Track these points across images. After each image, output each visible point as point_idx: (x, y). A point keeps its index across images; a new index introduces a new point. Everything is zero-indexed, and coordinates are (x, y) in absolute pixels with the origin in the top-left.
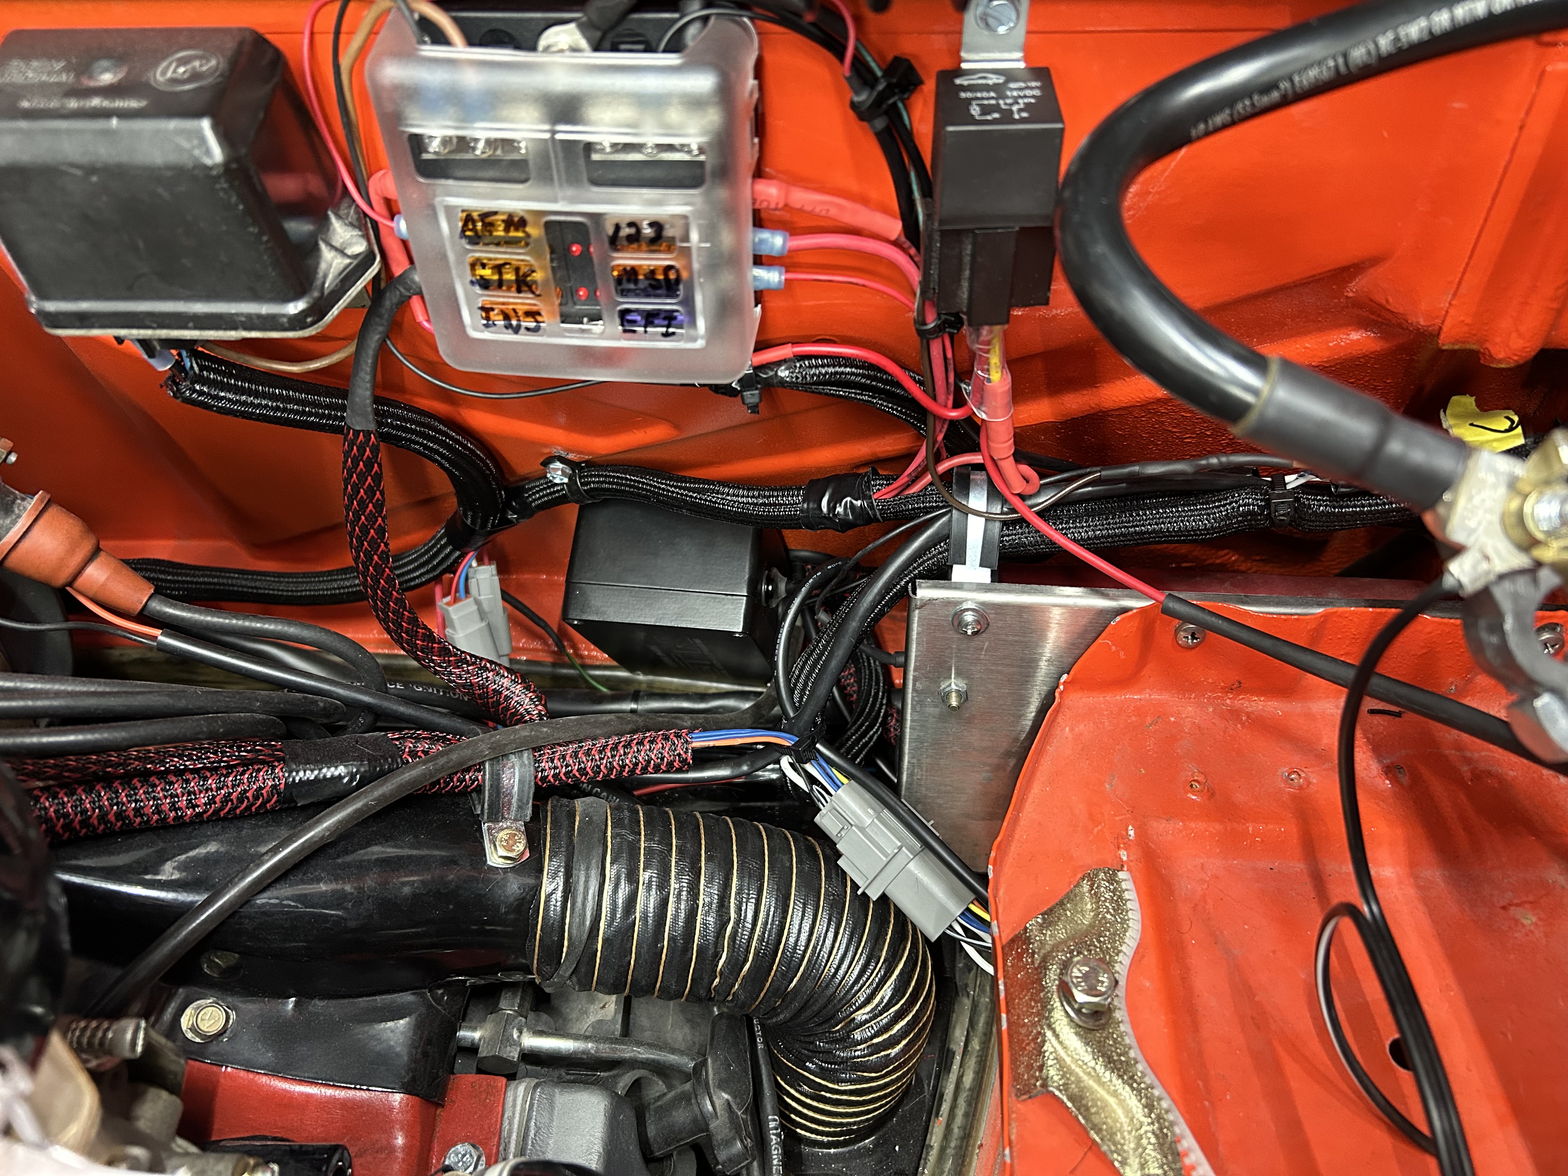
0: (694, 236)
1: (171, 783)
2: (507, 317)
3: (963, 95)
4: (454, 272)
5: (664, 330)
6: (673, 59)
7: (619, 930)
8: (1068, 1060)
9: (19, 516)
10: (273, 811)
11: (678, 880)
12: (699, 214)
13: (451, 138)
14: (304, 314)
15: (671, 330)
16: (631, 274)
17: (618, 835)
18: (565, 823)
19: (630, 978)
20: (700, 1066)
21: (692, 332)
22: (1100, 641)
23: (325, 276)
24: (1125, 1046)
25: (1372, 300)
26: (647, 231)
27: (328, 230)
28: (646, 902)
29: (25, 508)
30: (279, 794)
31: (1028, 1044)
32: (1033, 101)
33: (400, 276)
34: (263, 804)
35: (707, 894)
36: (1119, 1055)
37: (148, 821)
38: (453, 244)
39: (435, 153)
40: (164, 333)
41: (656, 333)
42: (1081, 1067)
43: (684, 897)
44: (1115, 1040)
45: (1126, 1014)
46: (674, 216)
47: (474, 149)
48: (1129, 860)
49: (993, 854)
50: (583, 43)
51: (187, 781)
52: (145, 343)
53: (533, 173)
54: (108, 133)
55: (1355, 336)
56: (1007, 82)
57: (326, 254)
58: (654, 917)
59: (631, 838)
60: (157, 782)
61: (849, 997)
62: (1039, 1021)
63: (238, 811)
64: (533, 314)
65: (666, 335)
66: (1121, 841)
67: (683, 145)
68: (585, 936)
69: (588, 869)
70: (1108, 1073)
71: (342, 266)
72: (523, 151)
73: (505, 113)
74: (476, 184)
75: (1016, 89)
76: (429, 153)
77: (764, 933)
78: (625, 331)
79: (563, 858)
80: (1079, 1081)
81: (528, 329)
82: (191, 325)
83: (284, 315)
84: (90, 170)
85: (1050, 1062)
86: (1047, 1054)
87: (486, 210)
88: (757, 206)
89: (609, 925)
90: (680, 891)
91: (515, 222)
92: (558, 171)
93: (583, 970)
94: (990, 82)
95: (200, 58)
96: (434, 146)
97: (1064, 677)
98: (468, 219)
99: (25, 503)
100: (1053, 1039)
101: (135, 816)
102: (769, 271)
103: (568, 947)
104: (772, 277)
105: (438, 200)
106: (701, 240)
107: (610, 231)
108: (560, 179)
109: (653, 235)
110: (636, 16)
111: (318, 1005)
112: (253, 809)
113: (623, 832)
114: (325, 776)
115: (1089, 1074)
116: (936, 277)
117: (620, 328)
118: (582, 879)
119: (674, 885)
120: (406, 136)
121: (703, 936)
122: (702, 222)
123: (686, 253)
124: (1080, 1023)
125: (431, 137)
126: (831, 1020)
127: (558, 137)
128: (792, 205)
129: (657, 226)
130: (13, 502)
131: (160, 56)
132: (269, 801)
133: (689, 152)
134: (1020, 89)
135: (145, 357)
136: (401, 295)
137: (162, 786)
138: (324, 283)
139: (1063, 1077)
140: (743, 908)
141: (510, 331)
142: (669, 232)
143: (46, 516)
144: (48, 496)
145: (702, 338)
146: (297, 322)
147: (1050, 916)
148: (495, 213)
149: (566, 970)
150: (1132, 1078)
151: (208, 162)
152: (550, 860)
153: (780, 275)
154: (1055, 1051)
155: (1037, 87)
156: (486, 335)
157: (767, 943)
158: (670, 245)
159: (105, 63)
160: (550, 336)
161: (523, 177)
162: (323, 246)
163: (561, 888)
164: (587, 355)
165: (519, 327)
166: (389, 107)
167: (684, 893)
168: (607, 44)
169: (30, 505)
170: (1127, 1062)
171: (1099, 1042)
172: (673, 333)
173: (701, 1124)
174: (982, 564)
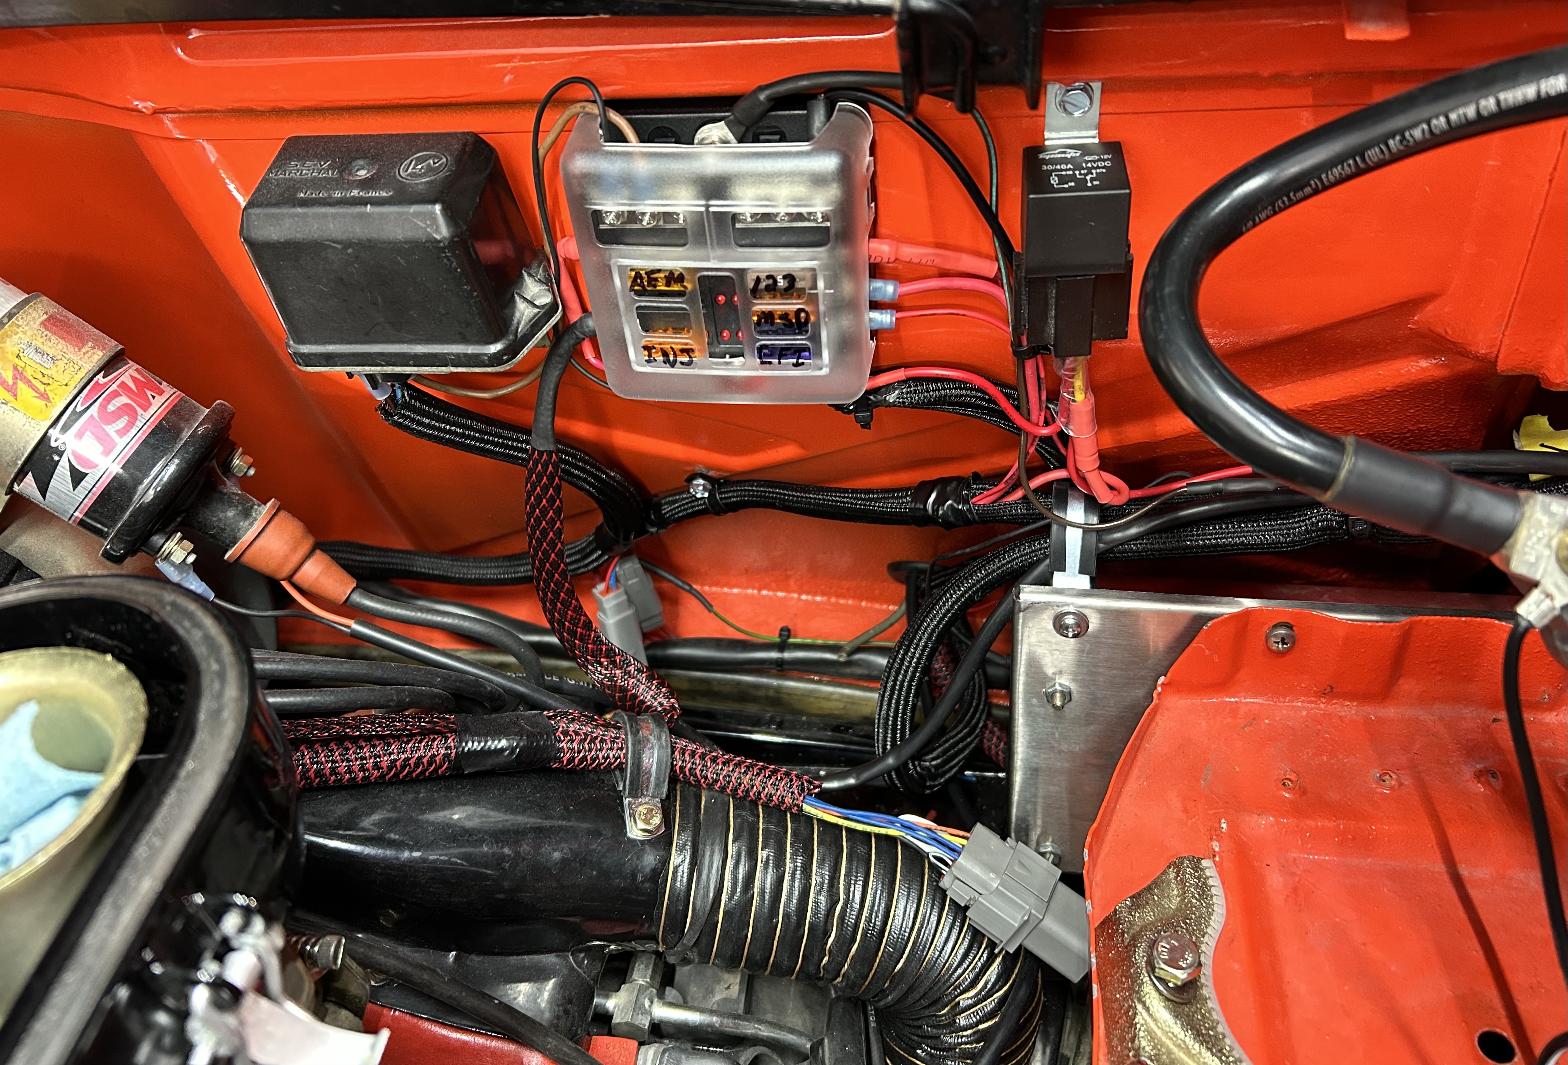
0: (821, 284)
1: (361, 748)
2: (665, 354)
3: (1045, 167)
4: (623, 319)
5: (795, 361)
6: (804, 147)
7: (738, 903)
8: (1159, 1033)
9: (255, 519)
10: (443, 777)
11: (794, 861)
12: (825, 267)
13: (623, 212)
14: (500, 353)
15: (801, 361)
16: (768, 317)
17: (739, 815)
18: (693, 802)
19: (746, 951)
20: (817, 1045)
21: (818, 362)
22: (1193, 644)
23: (519, 323)
24: (1213, 1021)
25: (1432, 332)
26: (781, 283)
27: (522, 285)
28: (764, 879)
29: (260, 513)
30: (450, 762)
31: (1121, 1018)
32: (1104, 171)
33: (576, 322)
34: (436, 770)
35: (819, 875)
36: (1207, 1029)
37: (341, 780)
38: (624, 296)
39: (610, 224)
40: (389, 370)
41: (789, 363)
42: (1171, 1039)
43: (798, 876)
44: (1203, 1016)
45: (1213, 991)
46: (803, 269)
47: (641, 221)
48: (1222, 851)
49: (1089, 839)
50: (731, 137)
51: (374, 746)
52: (371, 378)
53: (690, 239)
54: (362, 216)
55: (1424, 364)
56: (1083, 155)
57: (521, 305)
58: (770, 893)
59: (751, 819)
60: (350, 747)
61: (953, 980)
62: (1130, 995)
63: (414, 775)
64: (687, 351)
65: (797, 365)
66: (1213, 832)
67: (810, 214)
68: (708, 908)
69: (713, 844)
70: (1197, 1046)
71: (532, 315)
72: (681, 221)
73: (669, 192)
74: (644, 248)
75: (1091, 161)
76: (605, 223)
77: (871, 915)
78: (762, 363)
79: (690, 833)
80: (1169, 1053)
81: (682, 363)
82: (411, 362)
83: (486, 355)
84: (348, 244)
85: (1141, 1034)
86: (1138, 1026)
87: (652, 268)
88: (872, 261)
89: (731, 898)
90: (795, 870)
91: (673, 277)
92: (711, 236)
93: (704, 940)
94: (1069, 156)
95: (435, 157)
96: (610, 219)
97: (1162, 679)
98: (638, 275)
99: (260, 508)
100: (1143, 1012)
101: (331, 775)
102: (882, 314)
103: (692, 917)
104: (884, 318)
105: (613, 261)
106: (826, 288)
107: (751, 285)
108: (711, 244)
109: (787, 285)
110: (773, 113)
111: (474, 959)
112: (427, 774)
113: (744, 813)
114: (489, 748)
115: (1179, 1046)
116: (1026, 315)
117: (758, 360)
118: (708, 854)
119: (789, 865)
120: (590, 212)
121: (815, 914)
122: (827, 273)
123: (813, 299)
124: (1169, 996)
125: (607, 212)
126: (937, 1003)
127: (711, 209)
128: (901, 258)
129: (790, 278)
130: (252, 507)
131: (402, 156)
132: (441, 767)
133: (815, 220)
134: (1094, 161)
135: (370, 388)
136: (578, 338)
137: (354, 749)
138: (518, 328)
139: (1154, 1048)
140: (852, 889)
141: (668, 365)
142: (799, 284)
143: (276, 520)
144: (279, 503)
145: (826, 366)
146: (496, 360)
147: (1138, 900)
148: (659, 271)
149: (689, 939)
150: (1220, 1051)
151: (438, 237)
152: (679, 834)
153: (892, 316)
154: (1146, 1024)
155: (1108, 159)
156: (648, 369)
157: (875, 924)
158: (800, 294)
159: (361, 162)
160: (700, 368)
161: (682, 242)
162: (517, 298)
163: (687, 861)
164: (728, 384)
165: (675, 361)
166: (577, 190)
167: (798, 872)
168: (750, 136)
169: (264, 510)
170: (1215, 1036)
171: (1188, 1016)
172: (803, 364)
174: (1082, 572)
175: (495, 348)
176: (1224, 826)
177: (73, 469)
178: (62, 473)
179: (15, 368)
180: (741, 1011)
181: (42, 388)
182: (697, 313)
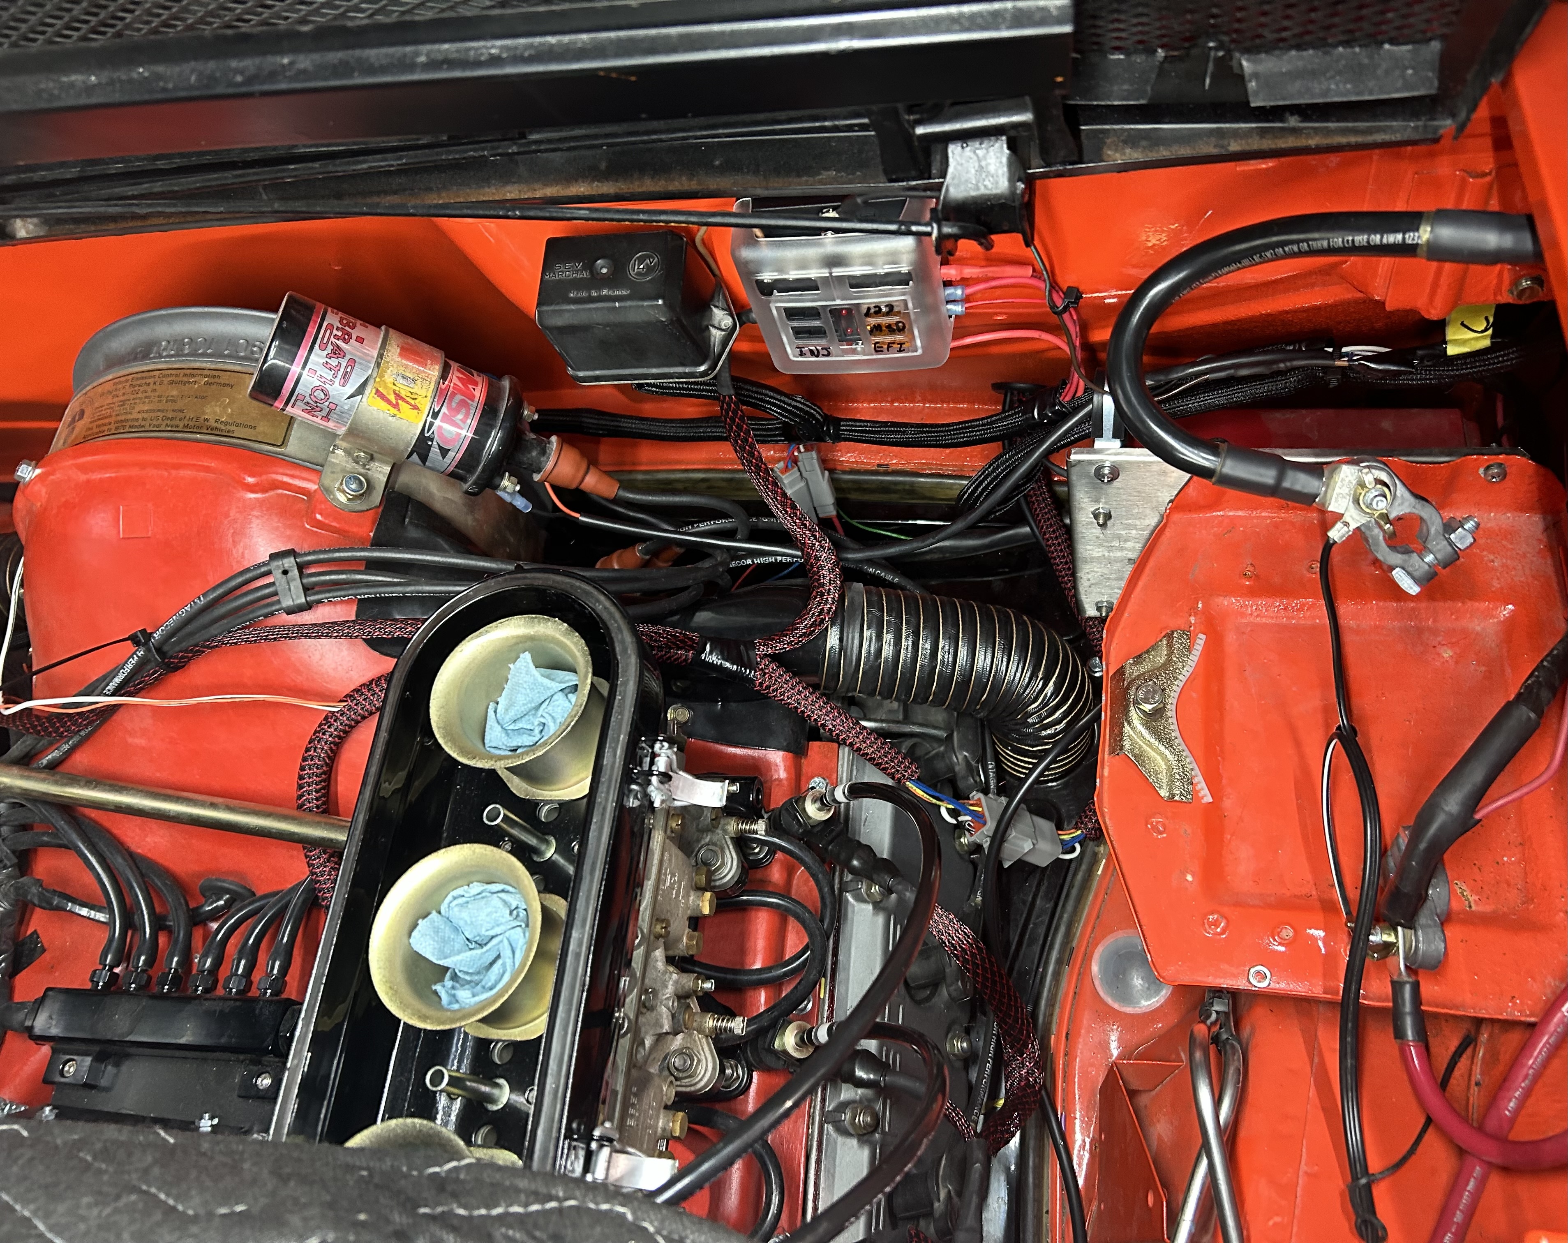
0: (911, 308)
2: (811, 351)
4: (782, 334)
7: (871, 668)
8: (1136, 738)
9: (550, 455)
11: (907, 640)
12: (911, 293)
13: (775, 278)
14: (708, 370)
16: (877, 327)
17: (871, 612)
20: (950, 737)
21: (914, 348)
23: (714, 346)
24: (1169, 731)
26: (884, 309)
27: (712, 316)
28: (887, 652)
29: (552, 449)
36: (1165, 734)
38: (782, 323)
41: (894, 351)
42: (1143, 741)
43: (910, 650)
44: (1165, 727)
45: (1173, 713)
46: (898, 299)
47: (786, 283)
48: (1195, 622)
53: (821, 287)
54: (613, 309)
57: (714, 331)
58: (892, 661)
59: (878, 614)
62: (1122, 717)
64: (826, 349)
65: (900, 351)
66: (1193, 611)
68: (852, 670)
69: (853, 633)
70: (1158, 744)
71: (721, 337)
72: (814, 282)
73: (805, 267)
78: (878, 351)
79: (839, 626)
80: (1141, 747)
81: (823, 355)
83: (697, 373)
84: (606, 325)
85: (1125, 738)
86: (1124, 734)
87: (797, 307)
88: (944, 280)
89: (866, 664)
91: (813, 311)
92: (835, 288)
95: (649, 257)
97: (1170, 505)
98: (788, 311)
99: (550, 446)
100: (1130, 728)
102: (955, 305)
103: (843, 676)
104: (958, 309)
105: (771, 304)
107: (864, 311)
108: (836, 292)
109: (888, 310)
111: (733, 705)
113: (873, 610)
115: (1146, 744)
117: (875, 350)
118: (850, 638)
119: (904, 643)
120: (754, 278)
122: (914, 299)
123: (907, 315)
124: (1145, 719)
125: (766, 279)
126: (1016, 711)
127: (833, 274)
128: (965, 275)
129: (890, 306)
130: (545, 446)
138: (713, 349)
139: (1131, 745)
141: (814, 357)
142: (896, 309)
145: (920, 348)
146: (702, 372)
147: (1138, 659)
150: (1171, 746)
151: (663, 320)
153: (962, 306)
154: (1129, 733)
156: (801, 359)
158: (898, 313)
159: (602, 261)
162: (710, 327)
163: (838, 644)
164: (857, 364)
165: (818, 354)
166: (746, 269)
169: (554, 447)
170: (1169, 738)
171: (1155, 728)
173: (951, 768)
174: (1115, 436)
175: (702, 368)
176: (1200, 606)
177: (440, 448)
178: (435, 450)
179: (395, 393)
180: (901, 717)
181: (412, 402)
182: (830, 329)
